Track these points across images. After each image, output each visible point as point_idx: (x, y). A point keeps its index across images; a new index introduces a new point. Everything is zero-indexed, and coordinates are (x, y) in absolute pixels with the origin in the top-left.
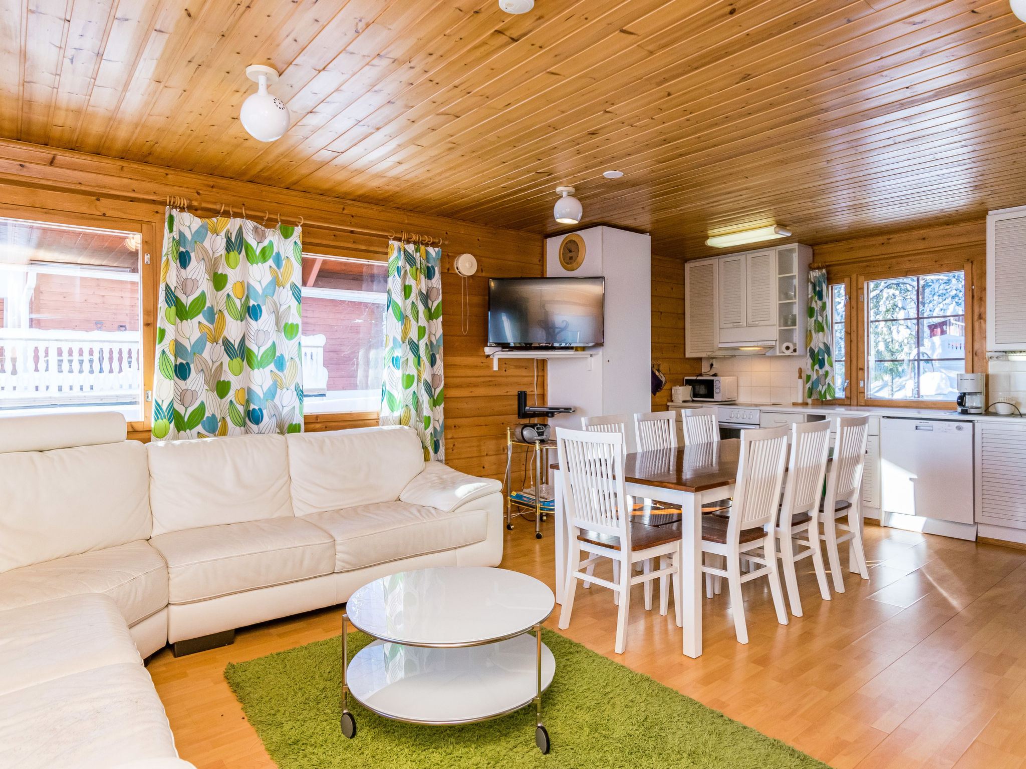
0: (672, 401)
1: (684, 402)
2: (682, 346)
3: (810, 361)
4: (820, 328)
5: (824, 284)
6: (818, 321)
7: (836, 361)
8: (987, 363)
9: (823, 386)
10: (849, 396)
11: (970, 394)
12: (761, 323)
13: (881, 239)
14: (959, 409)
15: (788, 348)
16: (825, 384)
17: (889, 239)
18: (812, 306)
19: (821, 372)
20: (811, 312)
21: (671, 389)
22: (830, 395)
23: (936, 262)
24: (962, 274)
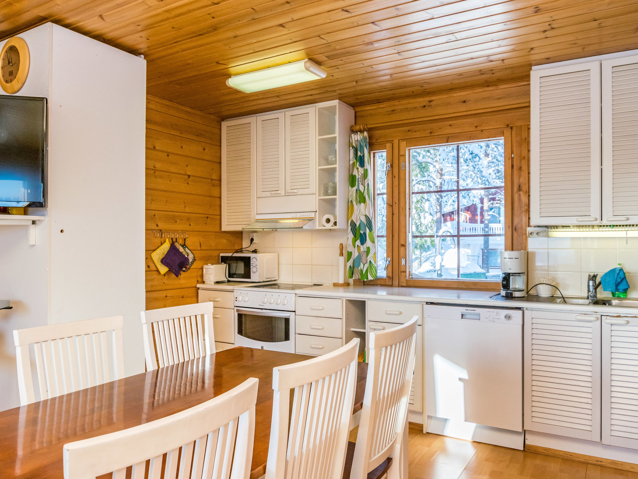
0: (203, 282)
1: (218, 283)
2: (218, 217)
3: (351, 236)
4: (362, 199)
5: (365, 148)
6: (359, 190)
7: (378, 236)
8: (526, 240)
9: (364, 265)
10: (391, 276)
11: (514, 274)
12: (300, 192)
13: (423, 100)
14: (503, 293)
15: (328, 221)
16: (366, 263)
17: (430, 101)
18: (354, 174)
19: (363, 248)
20: (352, 180)
21: (202, 269)
22: (372, 275)
23: (476, 127)
24: (501, 141)
